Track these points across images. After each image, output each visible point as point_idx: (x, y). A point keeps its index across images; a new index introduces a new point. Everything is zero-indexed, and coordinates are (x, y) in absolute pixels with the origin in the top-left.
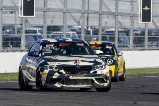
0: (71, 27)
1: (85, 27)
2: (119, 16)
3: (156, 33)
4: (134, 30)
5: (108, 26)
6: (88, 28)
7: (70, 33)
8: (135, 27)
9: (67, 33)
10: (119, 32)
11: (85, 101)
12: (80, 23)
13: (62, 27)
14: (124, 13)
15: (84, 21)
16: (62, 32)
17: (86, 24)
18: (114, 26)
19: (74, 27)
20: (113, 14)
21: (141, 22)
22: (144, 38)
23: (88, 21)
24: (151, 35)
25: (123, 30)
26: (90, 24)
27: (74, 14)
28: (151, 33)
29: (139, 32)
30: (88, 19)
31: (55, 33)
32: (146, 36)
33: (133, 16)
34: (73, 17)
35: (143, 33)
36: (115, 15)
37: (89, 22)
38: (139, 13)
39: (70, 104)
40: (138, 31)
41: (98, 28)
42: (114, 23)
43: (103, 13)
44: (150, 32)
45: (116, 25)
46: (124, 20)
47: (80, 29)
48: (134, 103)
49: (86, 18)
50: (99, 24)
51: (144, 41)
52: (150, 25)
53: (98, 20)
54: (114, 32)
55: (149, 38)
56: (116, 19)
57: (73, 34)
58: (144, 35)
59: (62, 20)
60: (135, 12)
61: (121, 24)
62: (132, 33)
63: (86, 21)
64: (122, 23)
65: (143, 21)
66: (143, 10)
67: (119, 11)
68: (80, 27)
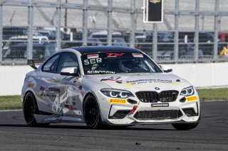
0: (40, 28)
1: (62, 29)
2: (113, 13)
3: (169, 37)
4: (136, 34)
5: (97, 27)
6: (66, 30)
7: (38, 37)
8: (137, 29)
9: (34, 37)
10: (113, 36)
11: (61, 142)
12: (55, 22)
13: (26, 29)
14: (121, 9)
15: (60, 21)
16: (26, 37)
17: (63, 24)
18: (106, 27)
19: (46, 28)
20: (104, 9)
21: (147, 21)
22: (151, 46)
23: (66, 21)
24: (162, 42)
25: (120, 34)
26: (70, 24)
27: (44, 10)
28: (163, 38)
29: (144, 37)
30: (66, 17)
31: (16, 38)
32: (155, 43)
33: (134, 13)
34: (43, 14)
35: (150, 39)
36: (107, 11)
37: (68, 22)
38: (144, 8)
39: (39, 146)
40: (142, 34)
41: (81, 30)
42: (106, 22)
43: (90, 8)
44: (160, 37)
45: (108, 26)
46: (121, 19)
47: (54, 32)
48: (137, 144)
49: (63, 16)
50: (84, 25)
51: (151, 50)
52: (161, 26)
53: (82, 17)
54: (105, 36)
55: (158, 46)
56: (108, 17)
57: (44, 39)
58: (151, 41)
59: (27, 18)
60: (137, 6)
61: (116, 25)
62: (133, 38)
63: (63, 19)
64: (119, 22)
65: (149, 20)
66: (149, 2)
67: (114, 5)
68: (54, 29)
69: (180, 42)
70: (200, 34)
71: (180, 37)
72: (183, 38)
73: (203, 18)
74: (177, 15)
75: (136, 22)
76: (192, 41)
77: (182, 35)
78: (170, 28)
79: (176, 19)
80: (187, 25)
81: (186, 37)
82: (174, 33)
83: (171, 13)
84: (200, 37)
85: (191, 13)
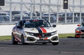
0: (25, 12)
2: (51, 6)
3: (71, 15)
5: (45, 11)
6: (34, 12)
7: (24, 15)
8: (60, 12)
10: (51, 14)
12: (30, 9)
13: (20, 12)
14: (54, 5)
16: (20, 15)
17: (33, 10)
18: (48, 11)
19: (27, 12)
20: (47, 5)
21: (63, 9)
22: (64, 18)
24: (68, 16)
25: (53, 13)
26: (35, 10)
27: (26, 5)
31: (16, 15)
33: (58, 6)
35: (64, 15)
36: (49, 6)
38: (62, 4)
40: (61, 14)
41: (39, 12)
42: (48, 9)
43: (42, 4)
44: (68, 14)
47: (30, 13)
48: (59, 52)
49: (33, 7)
52: (68, 11)
53: (40, 8)
55: (67, 18)
57: (26, 16)
58: (64, 16)
59: (20, 8)
60: (59, 4)
62: (58, 15)
64: (53, 9)
66: (64, 3)
67: (51, 3)
69: (74, 16)
70: (82, 13)
71: (74, 15)
72: (76, 15)
73: (83, 8)
74: (74, 7)
75: (59, 9)
76: (79, 16)
77: (75, 14)
78: (71, 12)
79: (73, 9)
80: (77, 10)
81: (77, 15)
82: (72, 13)
83: (72, 6)
84: (82, 15)
85: (79, 6)
